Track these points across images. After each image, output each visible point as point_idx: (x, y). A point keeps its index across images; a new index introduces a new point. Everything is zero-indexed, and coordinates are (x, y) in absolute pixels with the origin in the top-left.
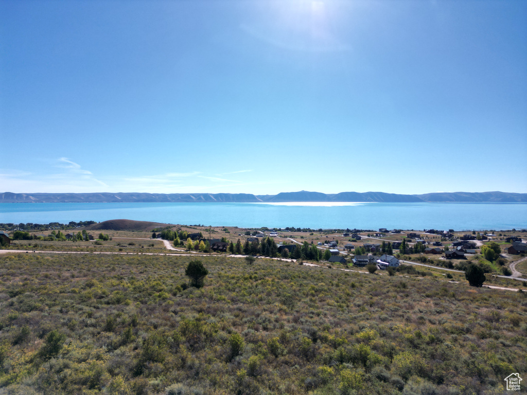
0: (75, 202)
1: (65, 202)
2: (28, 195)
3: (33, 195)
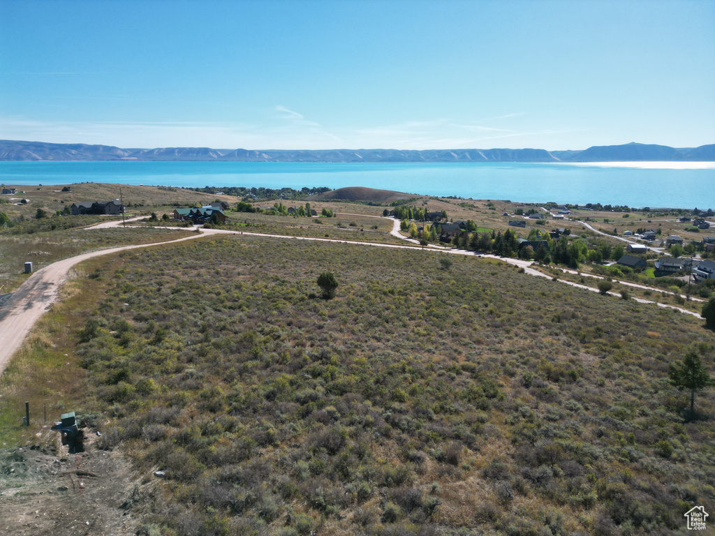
0: (310, 161)
1: (299, 161)
2: (261, 152)
3: (266, 152)
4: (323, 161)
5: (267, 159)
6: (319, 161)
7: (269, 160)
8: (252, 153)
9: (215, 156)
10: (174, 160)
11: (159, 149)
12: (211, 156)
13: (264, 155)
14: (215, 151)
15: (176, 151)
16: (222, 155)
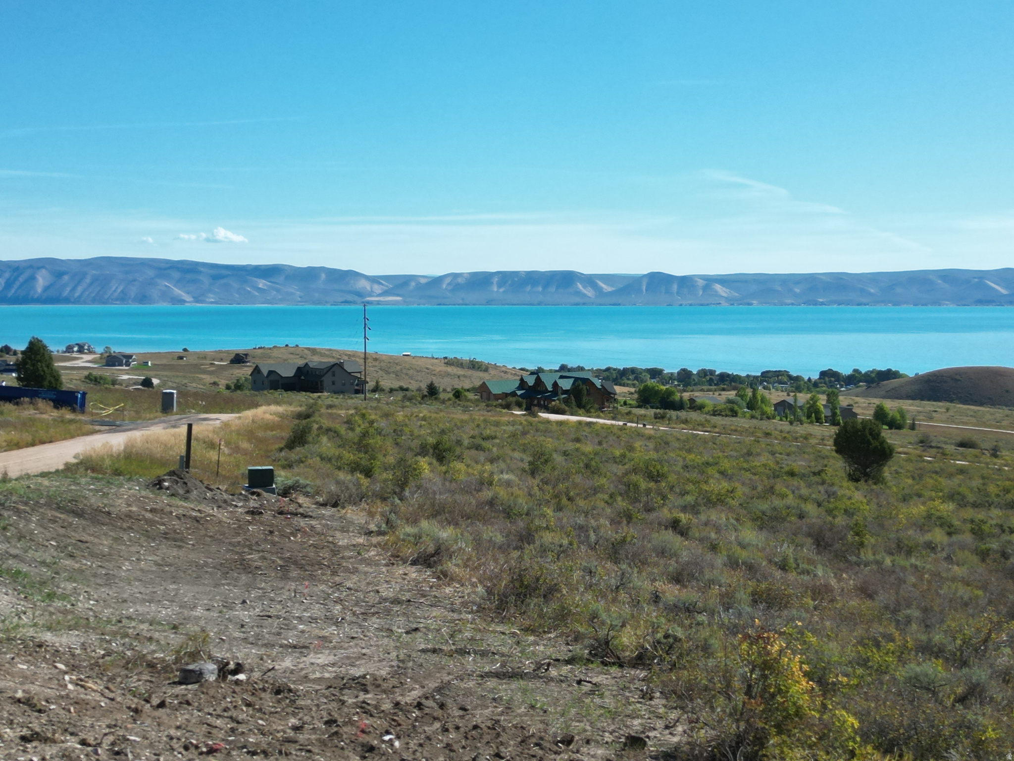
0: (848, 303)
1: (816, 303)
2: (710, 281)
3: (724, 280)
4: (884, 302)
5: (727, 299)
6: (876, 303)
7: (731, 301)
8: (685, 282)
9: (589, 292)
10: (489, 303)
11: (455, 276)
12: (578, 293)
13: (718, 287)
14: (590, 280)
15: (495, 280)
16: (607, 288)
